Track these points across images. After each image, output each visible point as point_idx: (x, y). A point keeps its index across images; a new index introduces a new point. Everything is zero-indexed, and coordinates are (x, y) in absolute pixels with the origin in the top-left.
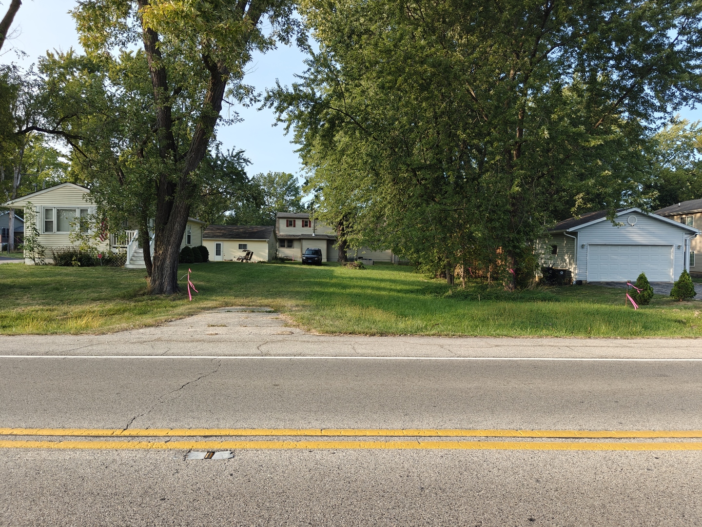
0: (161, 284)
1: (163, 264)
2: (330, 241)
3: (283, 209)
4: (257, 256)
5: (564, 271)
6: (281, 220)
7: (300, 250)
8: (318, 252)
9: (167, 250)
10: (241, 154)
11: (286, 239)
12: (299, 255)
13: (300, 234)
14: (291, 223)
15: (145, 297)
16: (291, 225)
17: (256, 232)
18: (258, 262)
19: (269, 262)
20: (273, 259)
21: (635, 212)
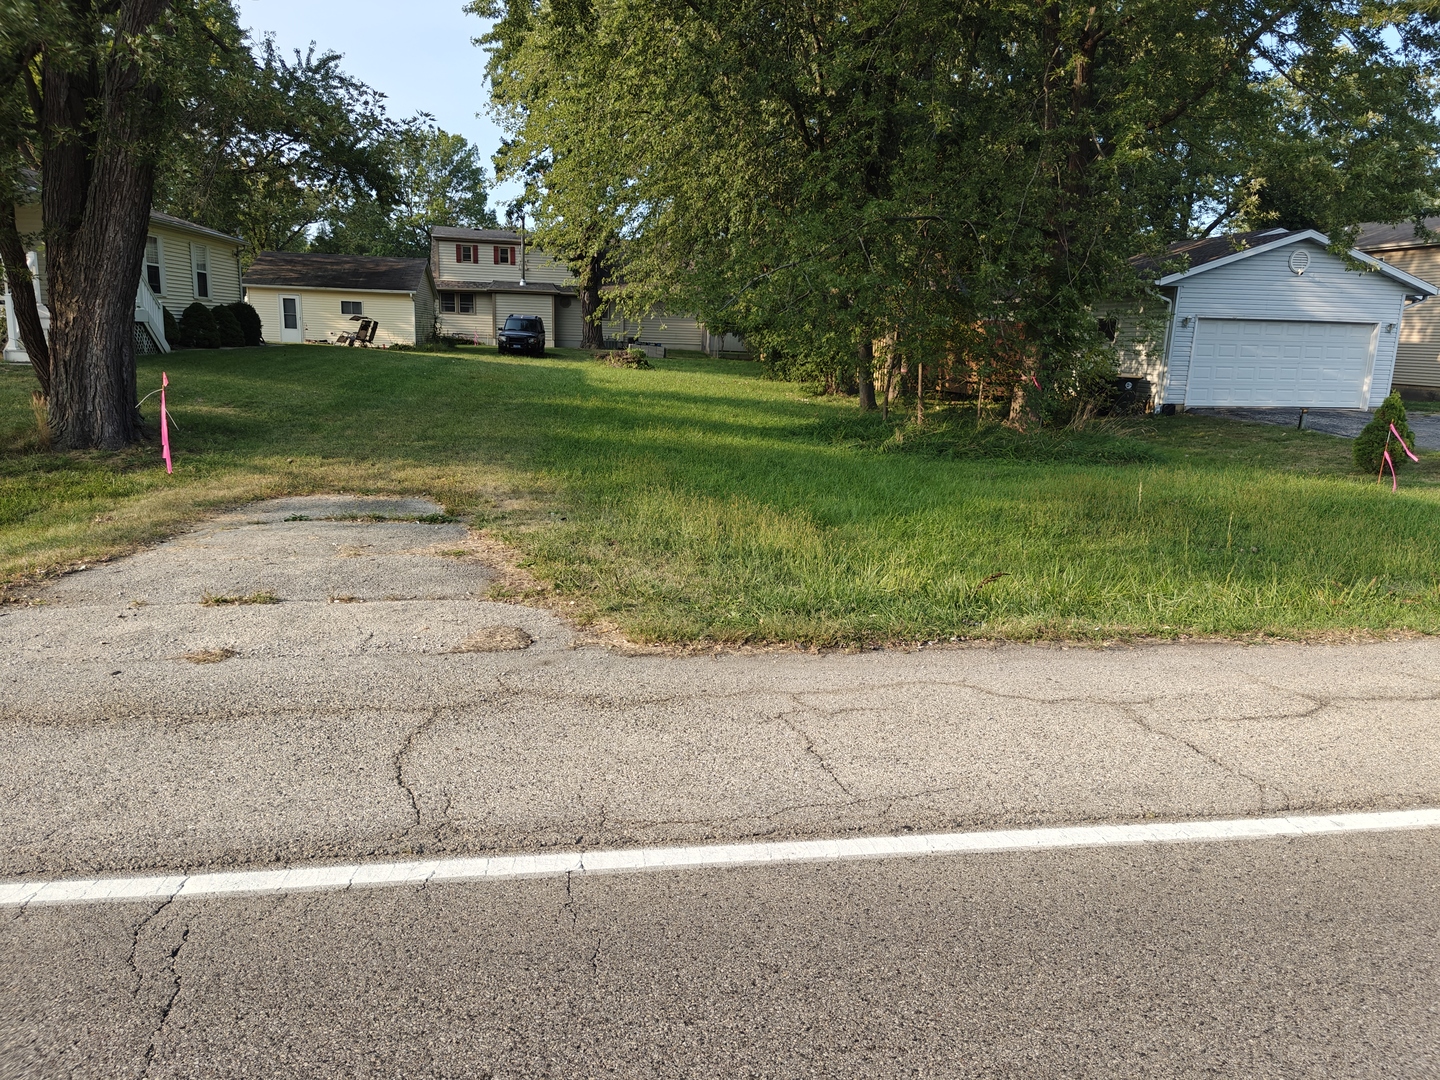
0: (83, 419)
1: (80, 356)
2: (562, 300)
3: (444, 219)
4: (388, 329)
5: (1135, 381)
6: (443, 246)
7: (489, 318)
8: (534, 325)
9: (90, 313)
10: (332, 64)
11: (457, 292)
12: (489, 329)
13: (491, 280)
14: (466, 252)
15: (31, 460)
16: (467, 258)
17: (384, 273)
18: (392, 348)
19: (419, 346)
20: (428, 340)
21: (1309, 242)
